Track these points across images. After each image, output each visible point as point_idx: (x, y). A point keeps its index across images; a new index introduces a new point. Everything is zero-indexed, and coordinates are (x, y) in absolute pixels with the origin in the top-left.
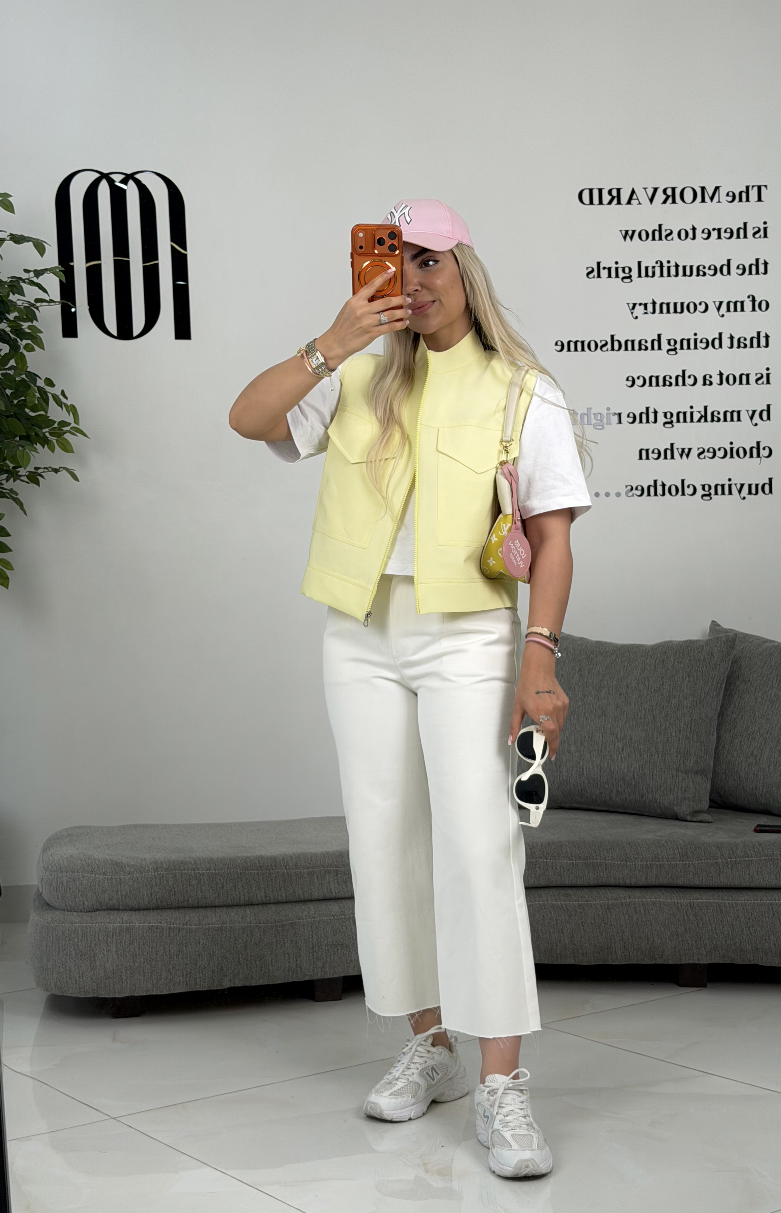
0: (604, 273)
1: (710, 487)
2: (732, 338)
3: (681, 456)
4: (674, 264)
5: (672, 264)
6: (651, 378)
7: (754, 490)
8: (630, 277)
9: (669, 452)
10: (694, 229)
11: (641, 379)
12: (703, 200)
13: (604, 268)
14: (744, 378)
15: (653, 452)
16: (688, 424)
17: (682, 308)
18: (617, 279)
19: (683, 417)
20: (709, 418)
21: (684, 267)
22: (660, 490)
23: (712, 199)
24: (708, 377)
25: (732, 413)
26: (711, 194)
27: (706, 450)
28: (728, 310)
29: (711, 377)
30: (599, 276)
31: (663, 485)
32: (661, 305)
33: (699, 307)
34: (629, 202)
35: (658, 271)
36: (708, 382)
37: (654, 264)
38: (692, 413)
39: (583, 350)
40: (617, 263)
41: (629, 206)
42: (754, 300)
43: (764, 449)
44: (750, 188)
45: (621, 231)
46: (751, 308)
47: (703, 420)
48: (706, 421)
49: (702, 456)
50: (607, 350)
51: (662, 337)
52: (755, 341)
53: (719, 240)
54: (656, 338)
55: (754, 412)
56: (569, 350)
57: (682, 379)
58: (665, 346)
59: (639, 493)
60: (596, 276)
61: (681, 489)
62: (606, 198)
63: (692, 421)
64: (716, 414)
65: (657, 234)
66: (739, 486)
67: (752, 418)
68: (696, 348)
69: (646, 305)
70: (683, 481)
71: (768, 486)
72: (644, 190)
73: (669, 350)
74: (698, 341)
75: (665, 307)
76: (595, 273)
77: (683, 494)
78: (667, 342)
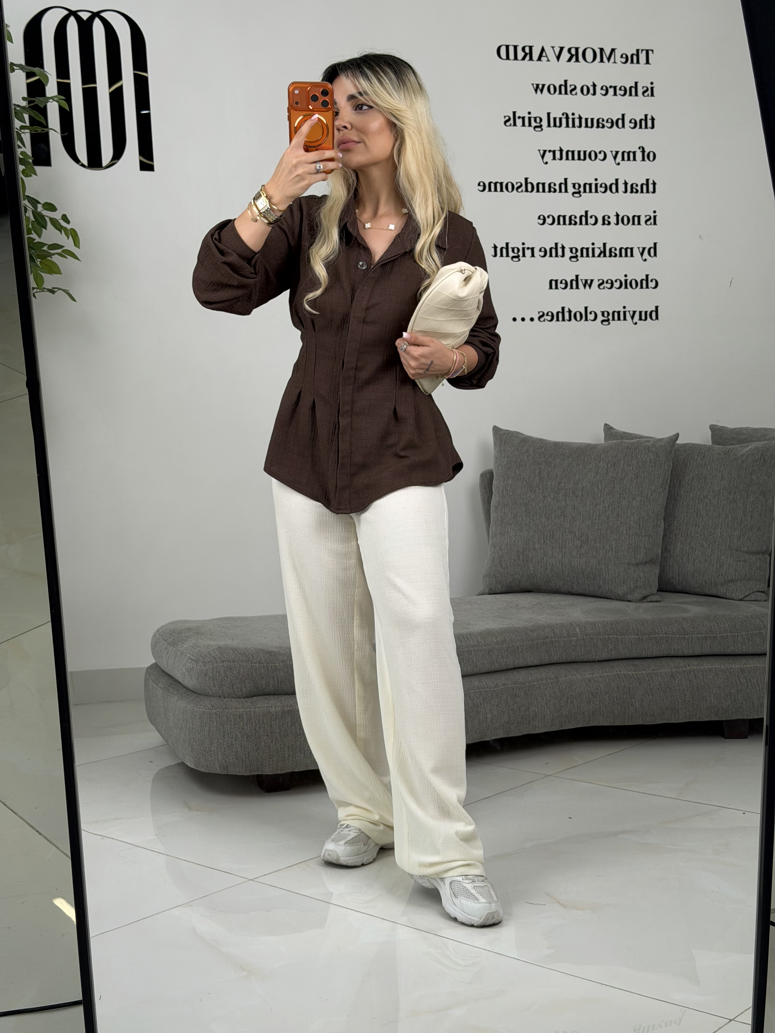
0: (519, 122)
1: (608, 314)
2: (626, 184)
3: (585, 286)
4: (578, 116)
5: (576, 116)
6: (559, 217)
7: (645, 316)
8: (541, 126)
9: (574, 283)
10: (594, 86)
11: (551, 218)
12: (602, 61)
13: (519, 117)
14: (636, 219)
15: (561, 282)
16: (591, 259)
17: (584, 156)
18: (530, 128)
19: (586, 252)
20: (608, 254)
21: (586, 119)
22: (567, 315)
23: (609, 59)
24: (606, 218)
25: (626, 249)
26: (608, 54)
27: (605, 281)
28: (623, 159)
29: (609, 217)
30: (515, 124)
31: (570, 312)
32: (567, 152)
33: (599, 155)
34: (539, 59)
35: (564, 121)
36: (606, 222)
37: (561, 116)
38: (593, 249)
39: (502, 190)
40: (529, 113)
41: (539, 62)
42: (643, 151)
43: (652, 281)
44: (640, 51)
45: (533, 84)
46: (641, 158)
47: (602, 255)
48: (605, 256)
49: (602, 287)
50: (522, 191)
51: (568, 181)
52: (645, 187)
53: (615, 97)
54: (563, 181)
55: (644, 249)
56: (490, 190)
57: (585, 218)
58: (571, 189)
59: (549, 318)
60: (512, 124)
61: (584, 315)
62: (520, 54)
63: (593, 256)
64: (613, 250)
65: (563, 88)
66: (632, 313)
67: (642, 254)
68: (596, 191)
69: (554, 152)
70: (586, 308)
71: (654, 314)
72: (551, 49)
73: (574, 193)
74: (599, 185)
75: (570, 154)
76: (512, 121)
77: (586, 319)
78: (572, 185)
